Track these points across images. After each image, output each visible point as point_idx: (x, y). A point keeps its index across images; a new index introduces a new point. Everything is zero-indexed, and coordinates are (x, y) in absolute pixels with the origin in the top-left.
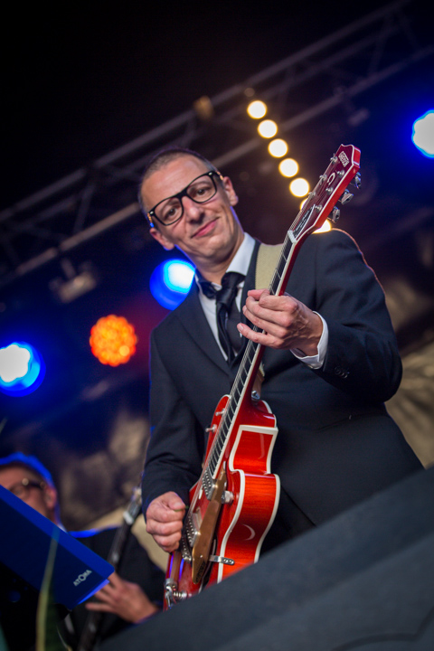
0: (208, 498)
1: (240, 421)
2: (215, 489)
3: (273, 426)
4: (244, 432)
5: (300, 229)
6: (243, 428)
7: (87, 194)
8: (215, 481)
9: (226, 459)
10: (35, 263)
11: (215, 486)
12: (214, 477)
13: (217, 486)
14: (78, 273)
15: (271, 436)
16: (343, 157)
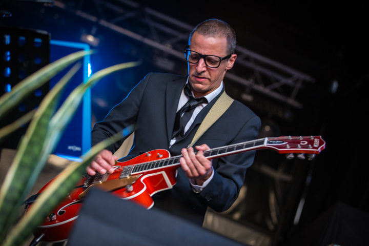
0: (121, 177)
1: (165, 170)
2: (127, 177)
3: (172, 184)
4: (161, 174)
5: (272, 143)
6: (164, 173)
7: (130, 15)
8: (130, 175)
9: (144, 174)
10: (85, 15)
11: (128, 177)
12: (132, 174)
13: (129, 178)
14: (95, 36)
15: (167, 187)
16: (317, 142)
